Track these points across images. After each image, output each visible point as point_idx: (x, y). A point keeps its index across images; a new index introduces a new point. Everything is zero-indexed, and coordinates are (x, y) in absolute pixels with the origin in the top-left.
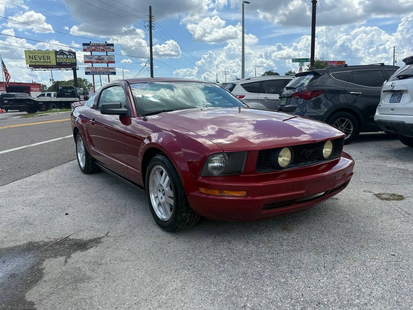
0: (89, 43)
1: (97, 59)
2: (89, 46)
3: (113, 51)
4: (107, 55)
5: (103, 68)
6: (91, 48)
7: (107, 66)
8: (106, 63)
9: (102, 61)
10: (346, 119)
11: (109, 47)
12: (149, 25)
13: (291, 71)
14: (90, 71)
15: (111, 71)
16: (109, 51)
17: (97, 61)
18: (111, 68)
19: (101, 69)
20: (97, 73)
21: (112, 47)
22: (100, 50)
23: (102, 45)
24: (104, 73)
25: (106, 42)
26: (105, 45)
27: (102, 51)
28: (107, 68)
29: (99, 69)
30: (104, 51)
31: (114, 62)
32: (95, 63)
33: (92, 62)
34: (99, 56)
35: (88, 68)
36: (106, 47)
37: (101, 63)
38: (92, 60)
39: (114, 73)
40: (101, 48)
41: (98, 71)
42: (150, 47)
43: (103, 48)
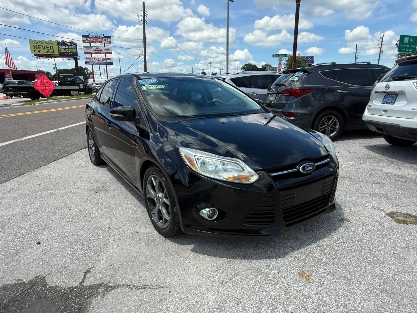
0: (88, 35)
1: (95, 50)
2: (87, 38)
3: (110, 42)
4: (104, 46)
5: (101, 58)
6: (90, 39)
7: (104, 57)
8: (104, 54)
10: (332, 117)
11: (106, 39)
12: (142, 20)
14: (89, 61)
15: (108, 61)
16: (106, 43)
17: (95, 52)
18: (108, 59)
21: (109, 40)
22: (98, 41)
23: (100, 37)
25: (103, 35)
26: (103, 37)
27: (100, 43)
28: (105, 59)
29: (98, 59)
30: (102, 43)
31: (111, 53)
32: (94, 54)
33: (91, 53)
34: (98, 47)
35: (87, 58)
36: (104, 39)
38: (91, 51)
39: (112, 63)
40: (99, 39)
41: (96, 61)
42: (143, 40)
43: (100, 40)
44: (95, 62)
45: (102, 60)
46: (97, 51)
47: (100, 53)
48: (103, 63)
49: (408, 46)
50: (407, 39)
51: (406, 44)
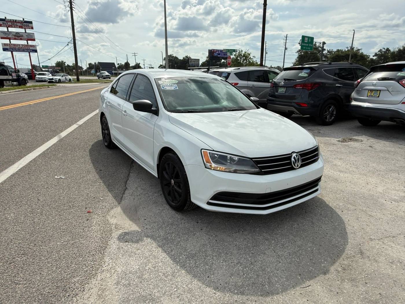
0: (4, 18)
1: (15, 36)
2: (4, 22)
3: (32, 28)
4: (26, 32)
5: (22, 45)
6: (7, 23)
7: (26, 44)
8: (26, 40)
9: (20, 38)
11: (27, 24)
12: (69, 6)
13: (187, 56)
14: (8, 47)
15: (31, 48)
16: (27, 29)
17: (15, 38)
18: (31, 46)
19: (21, 46)
20: (16, 49)
21: (30, 25)
22: (17, 26)
23: (20, 21)
24: (24, 50)
25: (23, 19)
26: (23, 21)
27: (20, 28)
28: (27, 46)
29: (18, 46)
30: (22, 28)
31: (34, 40)
32: (13, 39)
33: (10, 39)
34: (17, 33)
35: (5, 44)
36: (24, 24)
37: (19, 40)
38: (9, 37)
39: (36, 51)
40: (18, 24)
41: (17, 48)
42: (71, 28)
43: (20, 25)
44: (15, 49)
45: (23, 47)
46: (16, 37)
47: (21, 39)
48: (25, 50)
49: (307, 45)
50: (307, 39)
51: (306, 43)
